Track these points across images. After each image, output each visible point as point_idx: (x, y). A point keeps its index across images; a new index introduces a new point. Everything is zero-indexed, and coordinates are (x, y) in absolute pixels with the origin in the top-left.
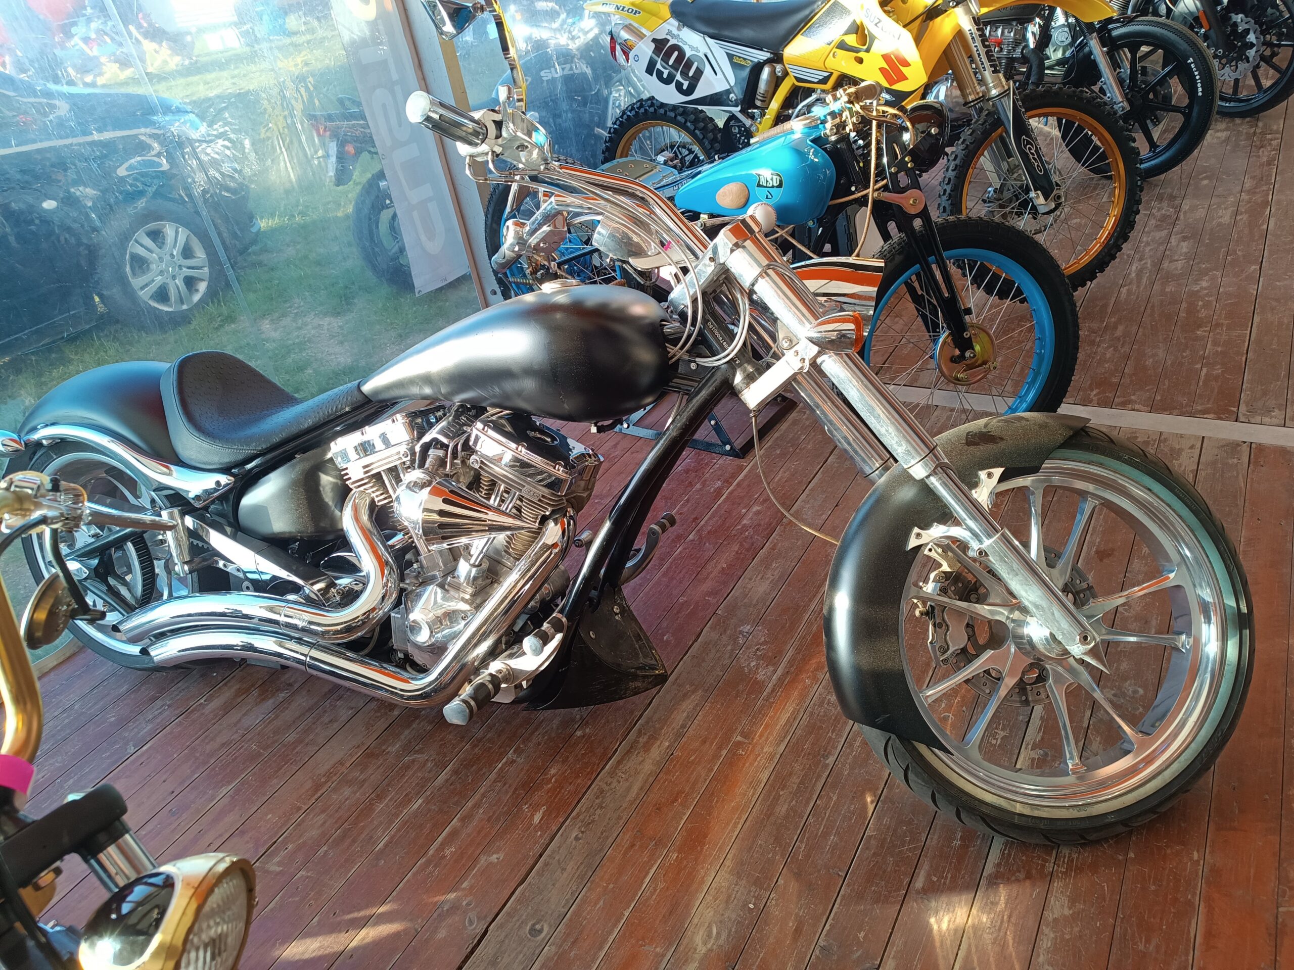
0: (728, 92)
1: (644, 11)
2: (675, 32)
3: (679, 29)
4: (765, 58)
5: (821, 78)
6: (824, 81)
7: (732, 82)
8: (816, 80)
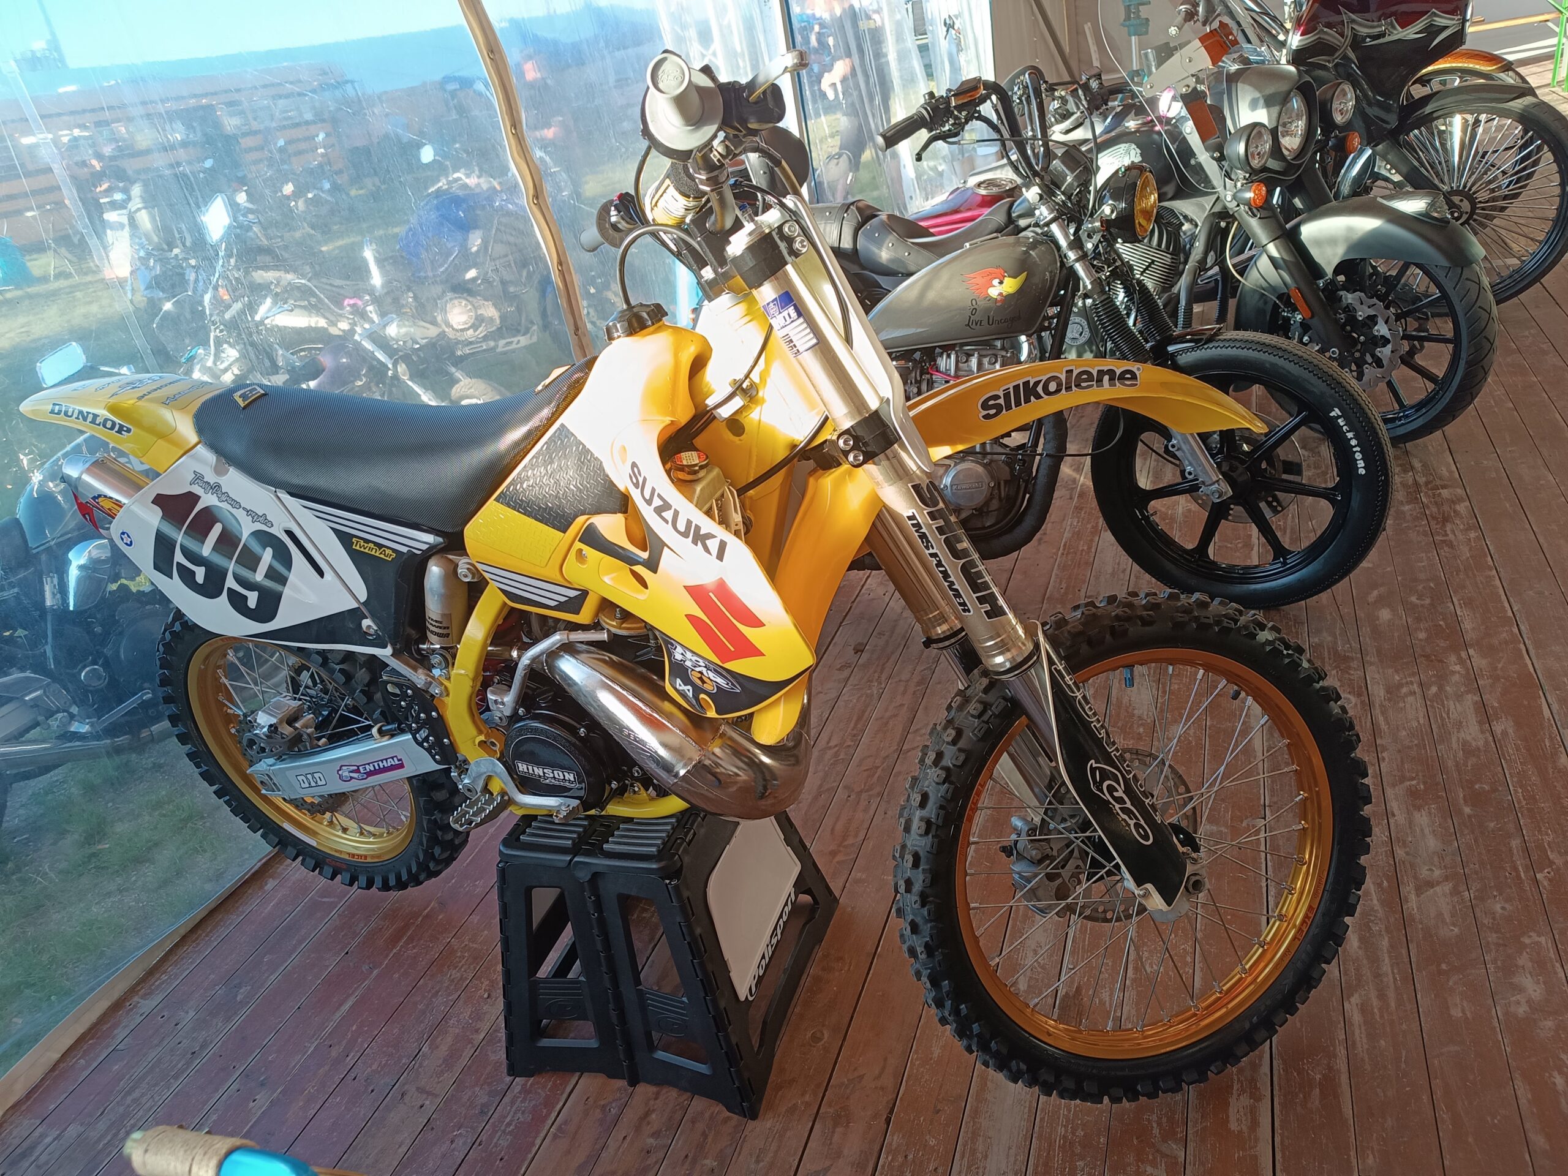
0: (355, 615)
1: (139, 424)
2: (211, 478)
3: (219, 471)
4: (425, 547)
5: (563, 599)
6: (574, 604)
7: (363, 596)
8: (553, 604)
